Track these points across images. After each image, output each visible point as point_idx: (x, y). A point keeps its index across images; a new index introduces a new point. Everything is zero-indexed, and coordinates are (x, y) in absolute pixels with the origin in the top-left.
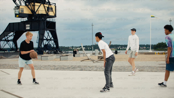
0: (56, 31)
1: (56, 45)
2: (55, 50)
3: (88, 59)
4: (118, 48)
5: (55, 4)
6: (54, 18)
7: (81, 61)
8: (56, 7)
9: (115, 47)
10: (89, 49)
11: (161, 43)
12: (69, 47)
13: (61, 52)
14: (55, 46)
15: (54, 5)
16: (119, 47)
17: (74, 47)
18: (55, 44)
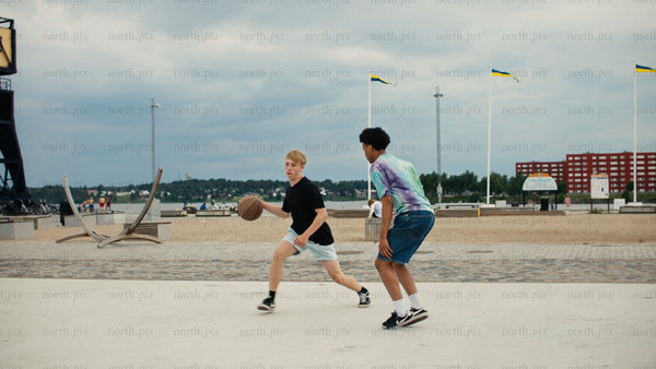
0: (14, 126)
1: (13, 179)
2: (12, 198)
3: (87, 235)
4: (275, 195)
5: (12, 22)
6: (6, 77)
7: (58, 242)
8: (13, 33)
9: (262, 190)
10: (165, 195)
11: (428, 176)
12: (85, 188)
13: (35, 208)
14: (10, 184)
15: (8, 24)
16: (277, 190)
17: (107, 189)
18: (9, 176)
